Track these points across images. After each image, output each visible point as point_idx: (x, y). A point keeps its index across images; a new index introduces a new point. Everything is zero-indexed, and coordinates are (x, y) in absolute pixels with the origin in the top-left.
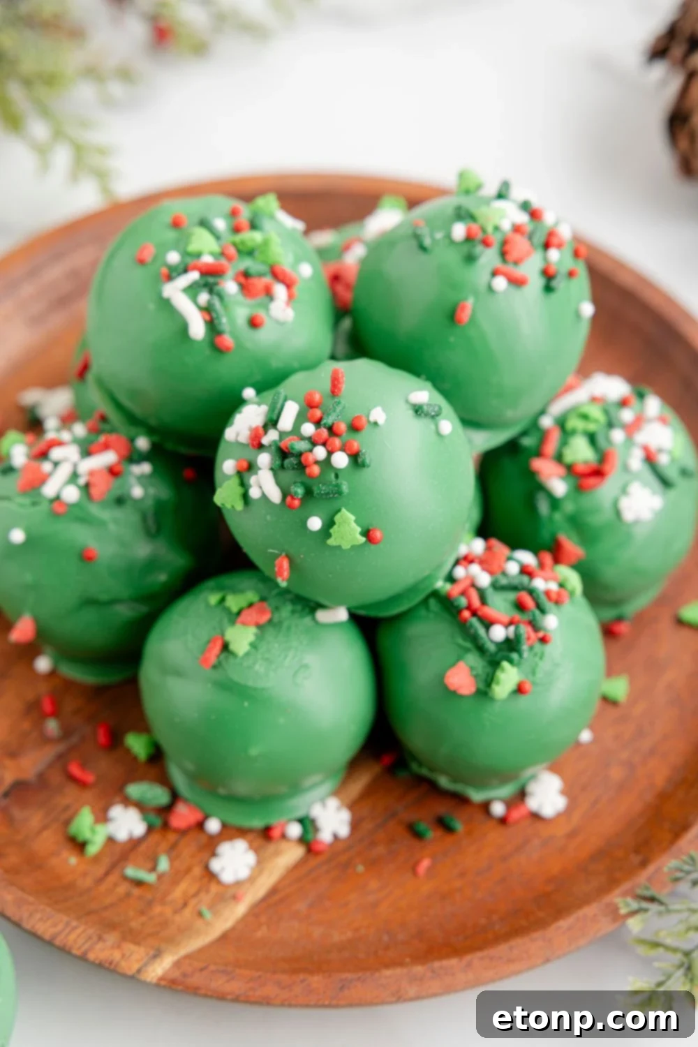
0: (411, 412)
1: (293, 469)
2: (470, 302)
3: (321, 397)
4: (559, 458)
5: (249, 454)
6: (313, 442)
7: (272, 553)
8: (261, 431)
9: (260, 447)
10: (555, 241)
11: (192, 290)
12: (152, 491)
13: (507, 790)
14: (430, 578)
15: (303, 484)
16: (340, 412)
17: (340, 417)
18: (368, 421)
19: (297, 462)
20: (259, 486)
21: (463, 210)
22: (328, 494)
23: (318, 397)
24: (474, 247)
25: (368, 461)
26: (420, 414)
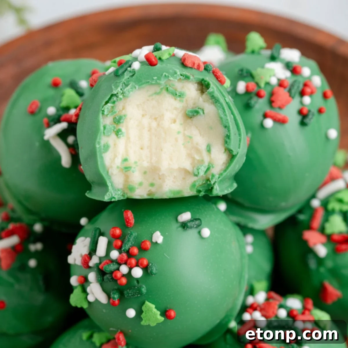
0: (180, 229)
1: (110, 281)
2: (249, 136)
4: (322, 230)
6: (119, 263)
7: (111, 330)
8: (88, 257)
9: (88, 267)
10: (308, 90)
16: (133, 240)
17: (133, 243)
18: (152, 242)
19: (111, 277)
20: (93, 294)
21: (245, 72)
22: (134, 295)
23: (118, 232)
24: (251, 98)
25: (154, 271)
26: (186, 229)
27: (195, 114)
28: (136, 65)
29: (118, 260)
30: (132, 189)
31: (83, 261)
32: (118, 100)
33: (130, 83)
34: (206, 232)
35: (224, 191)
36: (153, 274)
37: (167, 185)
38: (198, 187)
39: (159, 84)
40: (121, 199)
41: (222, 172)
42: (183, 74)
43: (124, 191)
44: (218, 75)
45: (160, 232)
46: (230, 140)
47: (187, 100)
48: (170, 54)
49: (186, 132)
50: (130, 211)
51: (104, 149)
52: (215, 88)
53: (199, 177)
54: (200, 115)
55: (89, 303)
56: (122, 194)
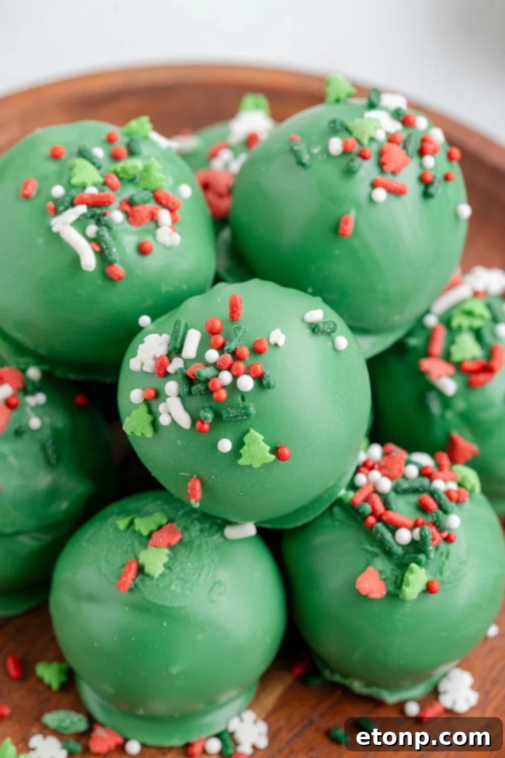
0: (308, 331)
1: (201, 394)
2: (352, 214)
3: (221, 324)
4: (447, 357)
5: (156, 382)
6: (218, 368)
7: (182, 475)
8: (166, 359)
9: (166, 375)
10: (429, 147)
11: (80, 224)
12: (47, 420)
13: (419, 691)
14: (334, 488)
15: (212, 408)
16: (242, 337)
17: (242, 342)
18: (269, 343)
19: (206, 387)
20: (168, 413)
21: (338, 123)
22: (237, 416)
23: (218, 324)
24: (352, 160)
25: (273, 383)
26: (317, 333)
29: (217, 364)
36: (270, 387)
50: (240, 296)
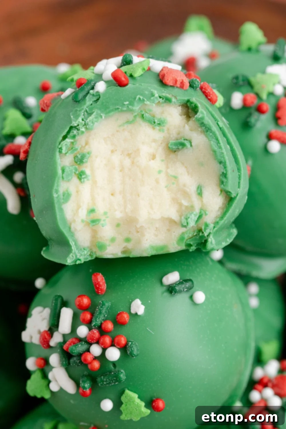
0: (166, 294)
1: (78, 366)
2: (249, 164)
6: (89, 343)
9: (50, 348)
15: (88, 377)
16: (106, 312)
17: (106, 316)
18: (130, 313)
19: (80, 361)
20: (56, 381)
21: (241, 78)
22: (110, 383)
23: (85, 301)
24: (250, 115)
25: (135, 352)
26: (174, 294)
27: (180, 147)
28: (101, 87)
29: (87, 339)
30: (102, 247)
31: (41, 339)
32: (80, 134)
33: (94, 111)
34: (200, 297)
35: (221, 244)
36: (133, 356)
37: (147, 240)
38: (187, 240)
39: (131, 111)
40: (88, 260)
41: (218, 219)
42: (163, 96)
43: (91, 249)
44: (207, 92)
45: (141, 300)
46: (227, 180)
47: (168, 129)
48: (144, 69)
49: (169, 171)
50: (101, 274)
51: (63, 199)
52: (205, 113)
53: (188, 228)
54: (187, 148)
55: (52, 393)
56: (89, 253)
